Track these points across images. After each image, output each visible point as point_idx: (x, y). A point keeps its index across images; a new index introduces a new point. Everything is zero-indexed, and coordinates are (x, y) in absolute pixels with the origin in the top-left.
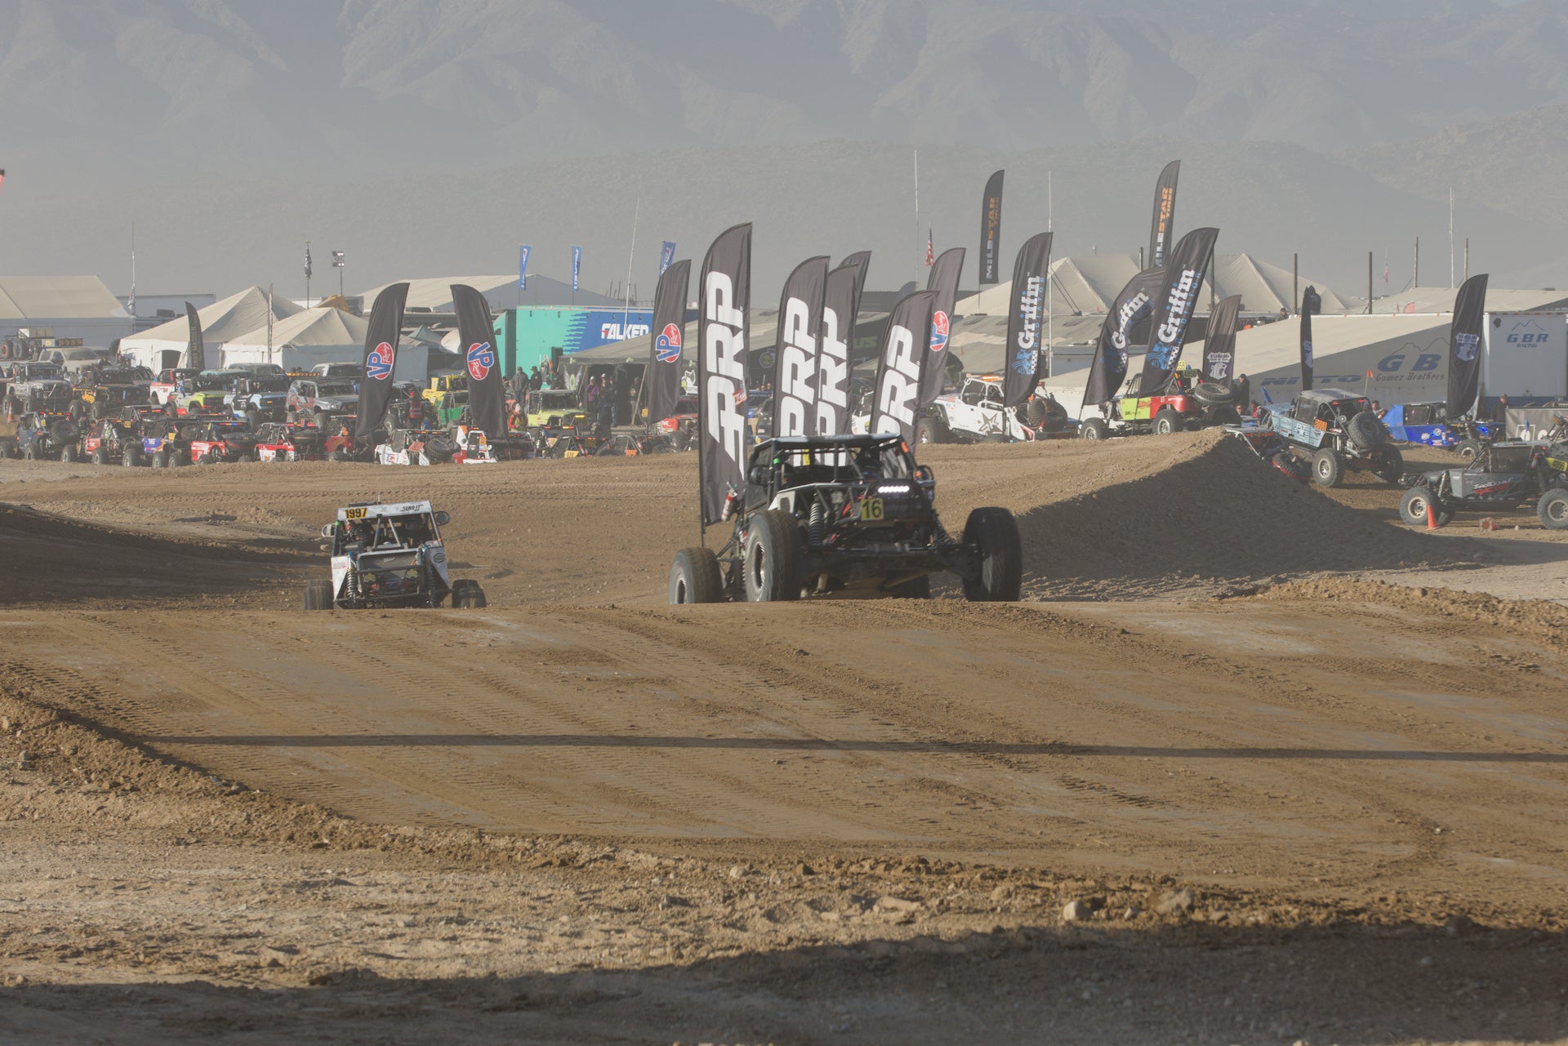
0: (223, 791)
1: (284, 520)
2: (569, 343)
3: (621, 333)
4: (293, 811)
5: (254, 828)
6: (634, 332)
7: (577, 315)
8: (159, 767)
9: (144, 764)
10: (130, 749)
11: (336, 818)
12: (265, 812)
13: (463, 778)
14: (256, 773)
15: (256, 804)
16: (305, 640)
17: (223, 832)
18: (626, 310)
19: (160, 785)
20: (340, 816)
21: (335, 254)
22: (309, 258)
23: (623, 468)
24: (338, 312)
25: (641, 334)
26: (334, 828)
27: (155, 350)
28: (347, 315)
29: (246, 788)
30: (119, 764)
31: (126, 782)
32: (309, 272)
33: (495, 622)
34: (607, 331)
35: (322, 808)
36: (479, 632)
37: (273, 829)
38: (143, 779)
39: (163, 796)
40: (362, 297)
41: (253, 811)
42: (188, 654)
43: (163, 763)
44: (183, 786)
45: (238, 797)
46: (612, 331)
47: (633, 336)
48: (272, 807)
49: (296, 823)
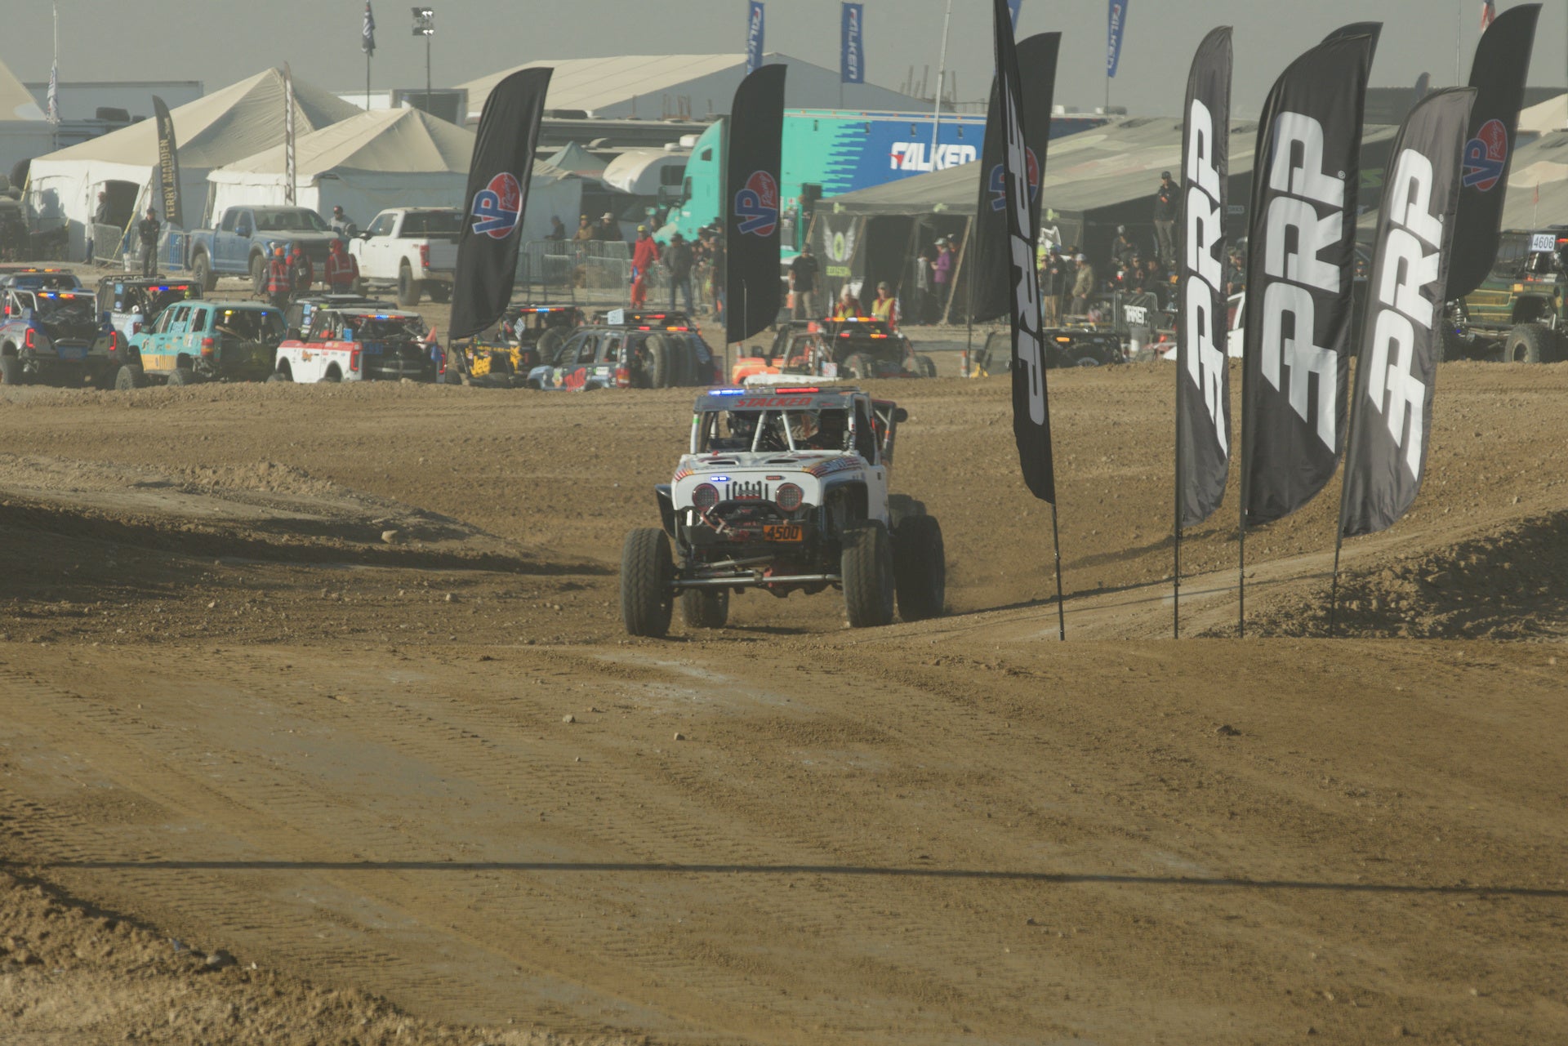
0: (192, 965)
1: (319, 485)
2: (832, 176)
3: (927, 159)
4: (315, 1002)
5: (246, 1032)
6: (950, 158)
7: (848, 127)
8: (78, 922)
9: (52, 916)
10: (27, 888)
11: (392, 1015)
12: (265, 1003)
13: (621, 945)
14: (251, 935)
15: (249, 990)
16: (345, 699)
17: (190, 1039)
18: (935, 117)
19: (79, 954)
20: (399, 1012)
21: (417, 12)
22: (370, 19)
23: (925, 400)
24: (422, 117)
25: (962, 161)
26: (387, 1032)
27: (94, 180)
28: (438, 122)
29: (234, 961)
30: (7, 915)
31: (18, 946)
32: (370, 44)
33: (685, 671)
34: (901, 155)
35: (368, 997)
36: (656, 688)
37: (280, 1033)
38: (50, 943)
39: (84, 974)
40: (465, 91)
41: (244, 1000)
42: (135, 721)
43: (86, 914)
44: (119, 956)
45: (218, 976)
46: (910, 156)
47: (948, 165)
48: (278, 994)
49: (321, 1024)
